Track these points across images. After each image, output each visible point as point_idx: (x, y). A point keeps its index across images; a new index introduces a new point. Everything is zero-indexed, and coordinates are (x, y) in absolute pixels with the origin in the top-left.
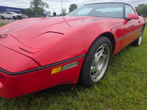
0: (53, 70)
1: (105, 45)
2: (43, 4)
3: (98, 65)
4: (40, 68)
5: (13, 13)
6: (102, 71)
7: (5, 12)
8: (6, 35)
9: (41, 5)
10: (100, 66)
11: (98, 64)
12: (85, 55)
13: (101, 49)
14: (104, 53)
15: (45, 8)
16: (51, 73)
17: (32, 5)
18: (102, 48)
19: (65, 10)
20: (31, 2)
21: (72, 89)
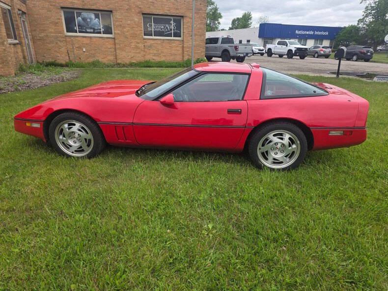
0: (26, 123)
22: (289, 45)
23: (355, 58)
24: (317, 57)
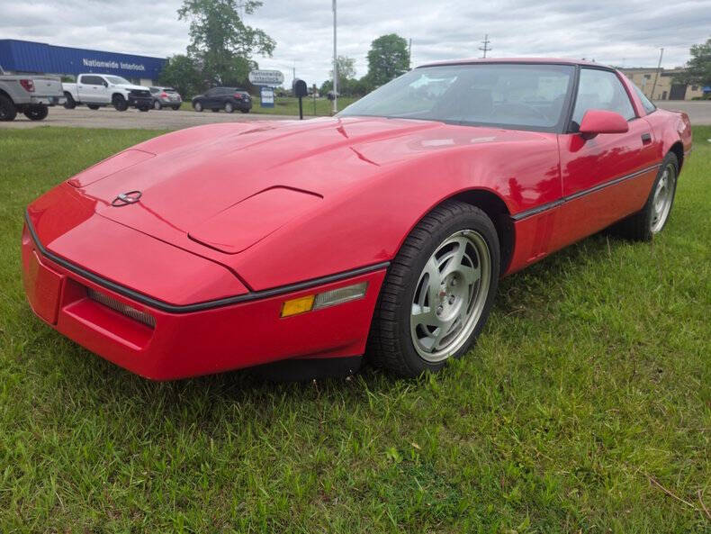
0: (285, 307)
1: (467, 232)
2: (249, 36)
3: (446, 305)
4: (251, 296)
5: (110, 79)
6: (460, 328)
7: (80, 76)
8: (138, 195)
9: (237, 42)
10: (453, 310)
11: (442, 300)
12: (389, 263)
13: (455, 248)
14: (464, 262)
15: (255, 56)
16: (281, 314)
17: (198, 40)
18: (456, 244)
19: (349, 64)
20: (192, 27)
21: (348, 378)
22: (110, 84)
23: (228, 107)
24: (160, 108)
